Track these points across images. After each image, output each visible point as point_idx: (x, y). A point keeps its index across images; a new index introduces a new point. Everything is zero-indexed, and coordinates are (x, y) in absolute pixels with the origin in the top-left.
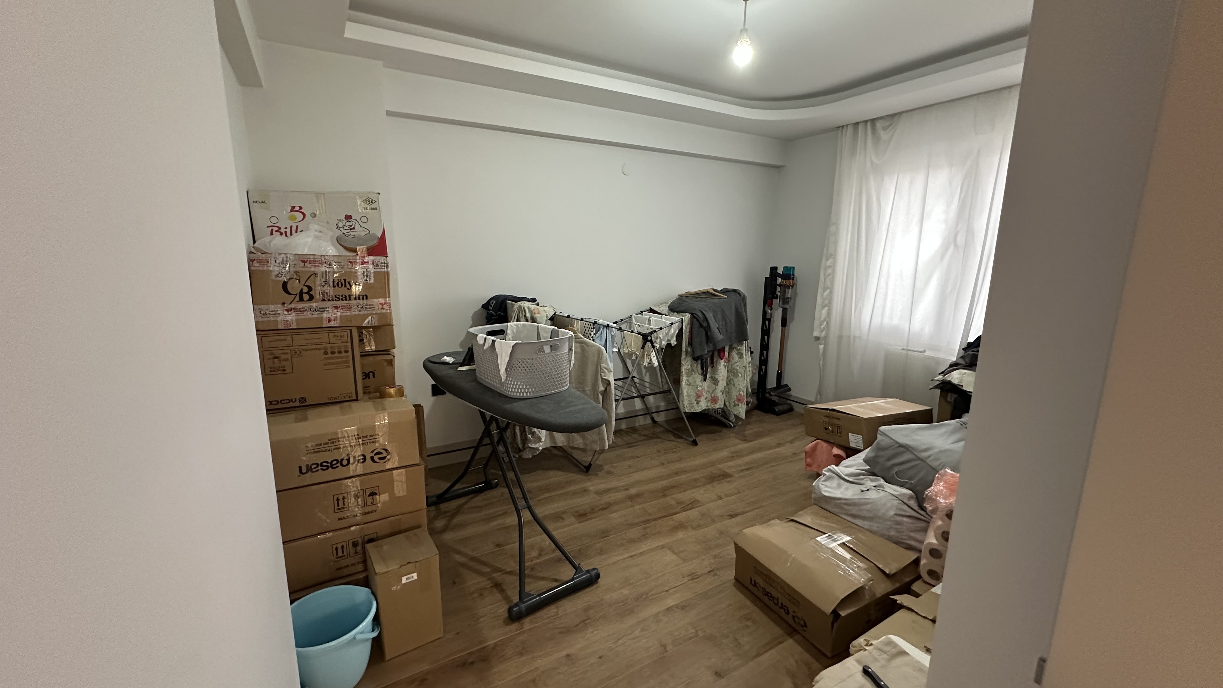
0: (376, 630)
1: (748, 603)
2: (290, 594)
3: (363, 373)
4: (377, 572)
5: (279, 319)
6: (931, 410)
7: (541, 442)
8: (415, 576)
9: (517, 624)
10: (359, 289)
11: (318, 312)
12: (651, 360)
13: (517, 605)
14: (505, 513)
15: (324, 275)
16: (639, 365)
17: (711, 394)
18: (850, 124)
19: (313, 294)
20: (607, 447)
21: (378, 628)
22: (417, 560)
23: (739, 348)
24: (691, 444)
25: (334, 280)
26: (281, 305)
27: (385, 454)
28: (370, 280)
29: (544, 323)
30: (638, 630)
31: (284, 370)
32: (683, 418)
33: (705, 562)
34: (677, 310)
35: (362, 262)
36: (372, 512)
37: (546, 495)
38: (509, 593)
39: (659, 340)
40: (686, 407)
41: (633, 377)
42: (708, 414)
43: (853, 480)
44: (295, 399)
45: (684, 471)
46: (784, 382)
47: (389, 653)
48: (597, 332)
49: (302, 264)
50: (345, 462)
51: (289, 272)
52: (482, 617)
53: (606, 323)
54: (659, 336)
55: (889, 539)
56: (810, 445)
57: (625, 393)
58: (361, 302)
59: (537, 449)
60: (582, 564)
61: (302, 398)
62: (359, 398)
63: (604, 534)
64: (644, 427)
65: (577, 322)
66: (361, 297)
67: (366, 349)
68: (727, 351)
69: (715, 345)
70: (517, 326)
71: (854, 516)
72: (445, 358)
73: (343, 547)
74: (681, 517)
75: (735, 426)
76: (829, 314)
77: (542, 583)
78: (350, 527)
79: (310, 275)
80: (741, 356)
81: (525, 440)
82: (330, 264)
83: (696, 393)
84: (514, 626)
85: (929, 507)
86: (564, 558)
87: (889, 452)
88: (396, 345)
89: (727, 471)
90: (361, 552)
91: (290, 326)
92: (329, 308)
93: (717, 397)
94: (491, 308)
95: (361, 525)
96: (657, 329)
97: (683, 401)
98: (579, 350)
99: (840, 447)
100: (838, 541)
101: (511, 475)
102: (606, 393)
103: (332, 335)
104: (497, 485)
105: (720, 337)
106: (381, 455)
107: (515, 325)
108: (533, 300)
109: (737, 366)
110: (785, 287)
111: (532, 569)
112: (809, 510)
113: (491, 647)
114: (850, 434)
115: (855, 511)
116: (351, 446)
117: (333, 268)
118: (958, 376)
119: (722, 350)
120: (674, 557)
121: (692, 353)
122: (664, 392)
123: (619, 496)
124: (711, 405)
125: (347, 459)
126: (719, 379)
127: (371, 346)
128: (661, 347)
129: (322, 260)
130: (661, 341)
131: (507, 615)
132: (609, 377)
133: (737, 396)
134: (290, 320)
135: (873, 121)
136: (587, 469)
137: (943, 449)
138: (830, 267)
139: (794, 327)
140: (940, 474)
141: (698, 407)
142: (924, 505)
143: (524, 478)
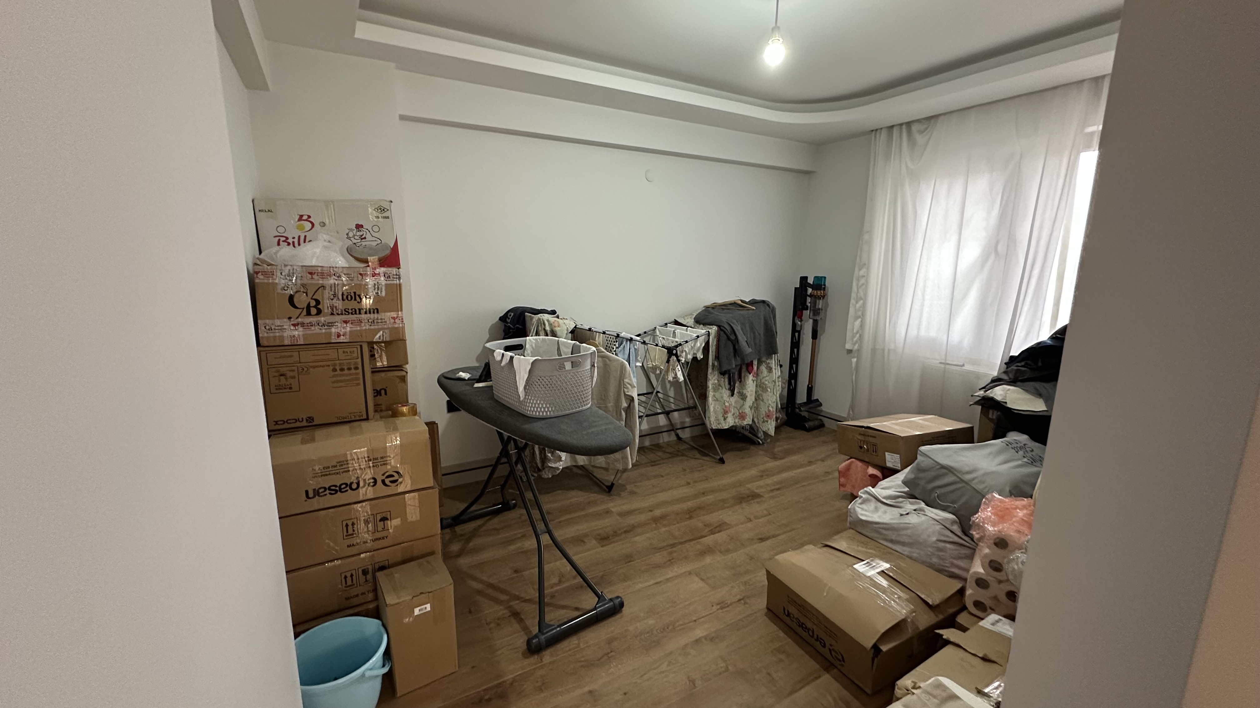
0: (387, 665)
1: (782, 634)
2: (294, 626)
3: (374, 390)
4: (388, 603)
5: (285, 334)
6: (972, 428)
7: (561, 461)
8: (428, 607)
9: (536, 656)
10: (370, 303)
11: (326, 327)
12: (676, 375)
13: (536, 636)
14: (524, 536)
15: (333, 289)
16: (664, 379)
17: (739, 411)
18: (884, 128)
19: (322, 309)
20: (631, 466)
21: (388, 662)
22: (430, 591)
23: (768, 361)
24: (719, 463)
25: (343, 293)
26: (287, 320)
27: (396, 477)
28: (381, 293)
29: (564, 337)
30: (666, 663)
31: (291, 388)
32: (708, 434)
33: (735, 590)
34: (705, 321)
35: (373, 274)
36: (383, 538)
37: (567, 517)
38: (527, 624)
39: (684, 353)
40: (712, 423)
41: (658, 392)
42: (735, 430)
43: (890, 503)
44: (302, 419)
45: (713, 491)
46: (815, 397)
47: (400, 689)
48: (620, 345)
49: (310, 276)
50: (354, 486)
51: (296, 284)
52: (499, 649)
53: (629, 336)
54: (685, 349)
55: (931, 566)
56: (844, 464)
57: (649, 409)
58: (372, 316)
59: (558, 469)
60: (605, 591)
61: (310, 418)
62: (369, 418)
63: (628, 559)
64: (668, 444)
65: (599, 336)
66: (372, 311)
67: (378, 364)
68: (755, 365)
69: (743, 359)
70: (536, 340)
71: (892, 541)
72: (461, 373)
73: (352, 575)
74: (709, 540)
75: (763, 443)
76: (862, 326)
77: (563, 612)
78: (360, 554)
79: (317, 288)
80: (770, 370)
81: (544, 459)
82: (339, 277)
83: (723, 409)
84: (534, 659)
85: (975, 534)
86: (586, 585)
87: (932, 474)
88: (409, 361)
89: (756, 491)
90: (372, 580)
91: (297, 342)
92: (338, 322)
93: (745, 413)
94: (509, 321)
95: (371, 552)
96: (683, 342)
97: (709, 418)
98: (601, 365)
99: (875, 466)
100: (877, 568)
101: (529, 495)
102: (629, 410)
103: (341, 351)
104: (515, 506)
105: (748, 350)
106: (392, 478)
107: (534, 339)
108: (553, 312)
109: (766, 380)
110: (815, 298)
111: (553, 596)
112: (845, 534)
113: (508, 682)
114: (886, 453)
115: (894, 536)
116: (360, 468)
117: (342, 280)
118: (1001, 392)
119: (751, 364)
120: (701, 584)
121: (718, 366)
122: (688, 408)
123: (642, 518)
124: (738, 422)
125: (356, 483)
126: (748, 395)
127: (382, 362)
128: (687, 361)
129: (330, 272)
130: (687, 354)
131: (525, 647)
132: (632, 393)
133: (766, 412)
134: (296, 336)
135: (909, 124)
136: (609, 489)
137: (988, 471)
138: (864, 276)
139: (824, 340)
140: (986, 499)
141: (726, 423)
142: (971, 532)
143: (543, 499)
